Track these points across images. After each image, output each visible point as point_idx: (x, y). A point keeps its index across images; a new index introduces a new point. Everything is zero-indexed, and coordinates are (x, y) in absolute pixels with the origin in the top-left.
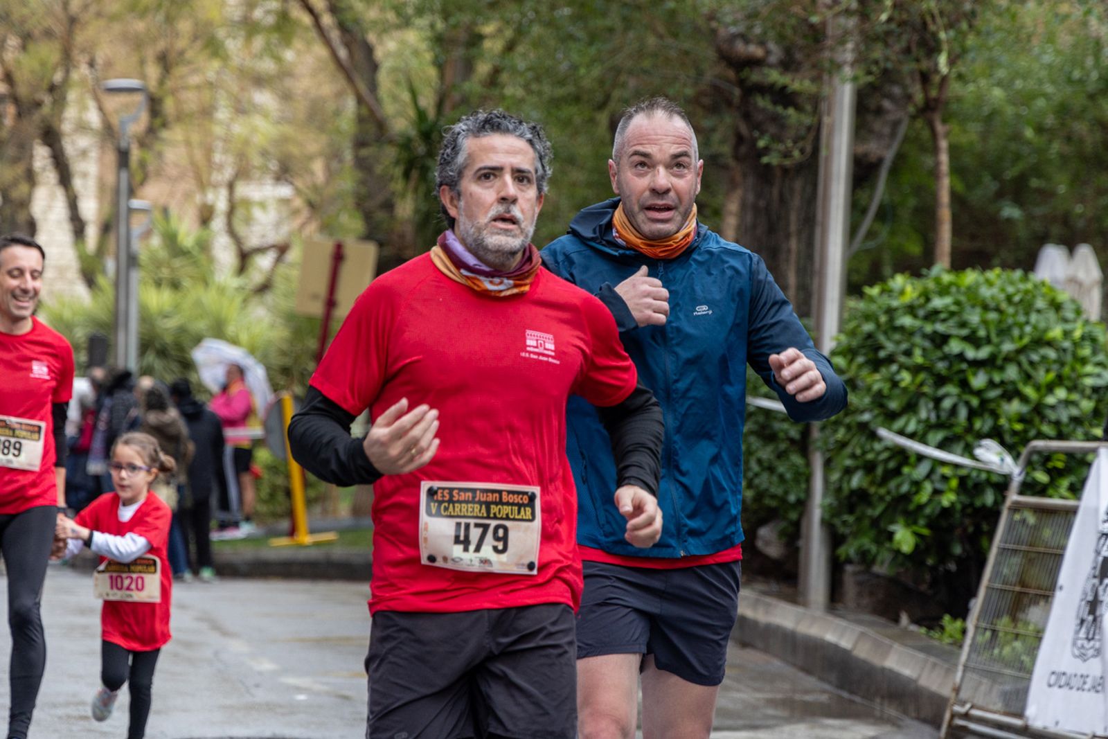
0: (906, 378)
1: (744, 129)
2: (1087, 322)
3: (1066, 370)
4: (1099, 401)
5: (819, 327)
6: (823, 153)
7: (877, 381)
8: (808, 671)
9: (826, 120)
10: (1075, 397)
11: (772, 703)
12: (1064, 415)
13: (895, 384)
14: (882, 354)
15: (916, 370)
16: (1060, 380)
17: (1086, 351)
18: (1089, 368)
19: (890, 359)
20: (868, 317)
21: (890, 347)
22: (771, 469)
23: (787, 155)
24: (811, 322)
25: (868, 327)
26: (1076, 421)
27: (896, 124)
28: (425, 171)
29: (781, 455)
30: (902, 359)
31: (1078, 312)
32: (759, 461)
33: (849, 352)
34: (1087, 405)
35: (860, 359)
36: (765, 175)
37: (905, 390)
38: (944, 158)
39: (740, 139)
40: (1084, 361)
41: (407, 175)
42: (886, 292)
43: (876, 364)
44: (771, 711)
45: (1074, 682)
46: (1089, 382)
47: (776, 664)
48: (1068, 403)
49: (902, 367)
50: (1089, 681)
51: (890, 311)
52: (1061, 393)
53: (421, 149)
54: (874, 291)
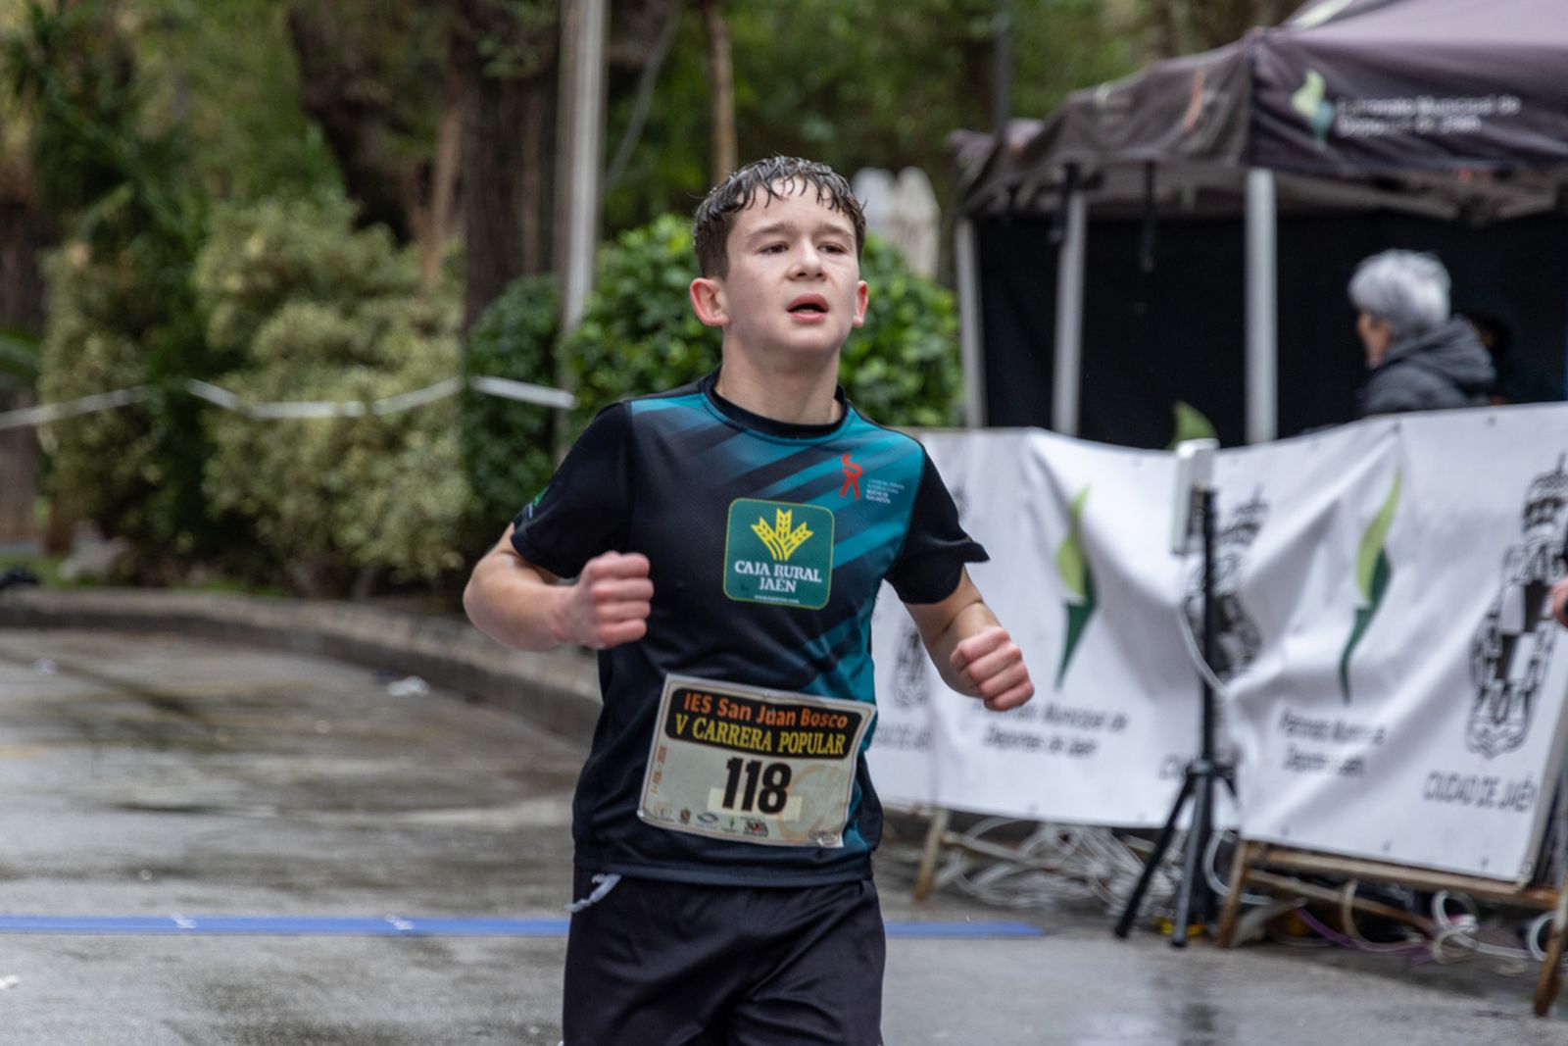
0: (677, 351)
1: (463, 26)
2: (910, 277)
3: (884, 340)
4: (927, 380)
5: (563, 286)
6: (566, 60)
7: (640, 357)
8: (555, 730)
9: (571, 18)
10: (895, 371)
11: (511, 774)
12: (882, 396)
13: (661, 358)
14: (647, 320)
15: (689, 341)
16: (874, 352)
17: (907, 312)
18: (913, 334)
19: (656, 328)
20: (629, 272)
21: (655, 310)
22: (502, 470)
23: (520, 61)
24: (551, 280)
25: (627, 286)
26: (897, 404)
27: (660, 22)
28: (41, 85)
29: (519, 454)
30: (673, 327)
31: (898, 261)
32: (491, 463)
33: (603, 319)
34: (910, 382)
35: (619, 327)
36: (492, 88)
37: (678, 367)
38: (724, 67)
39: (458, 43)
40: (904, 325)
41: (19, 89)
42: (652, 240)
43: (638, 333)
44: (508, 785)
45: (896, 737)
46: (911, 354)
47: (514, 724)
48: (886, 381)
49: (673, 337)
50: (912, 738)
51: (657, 267)
52: (876, 369)
53: (36, 55)
54: (635, 238)
